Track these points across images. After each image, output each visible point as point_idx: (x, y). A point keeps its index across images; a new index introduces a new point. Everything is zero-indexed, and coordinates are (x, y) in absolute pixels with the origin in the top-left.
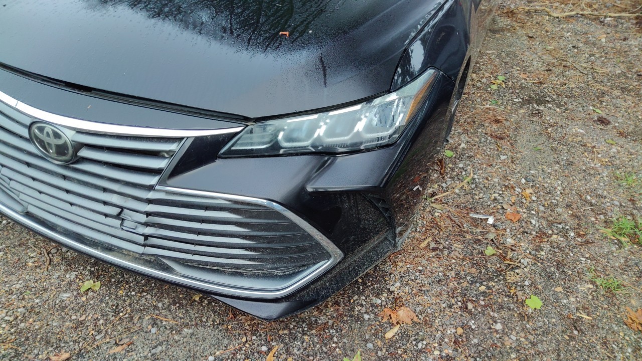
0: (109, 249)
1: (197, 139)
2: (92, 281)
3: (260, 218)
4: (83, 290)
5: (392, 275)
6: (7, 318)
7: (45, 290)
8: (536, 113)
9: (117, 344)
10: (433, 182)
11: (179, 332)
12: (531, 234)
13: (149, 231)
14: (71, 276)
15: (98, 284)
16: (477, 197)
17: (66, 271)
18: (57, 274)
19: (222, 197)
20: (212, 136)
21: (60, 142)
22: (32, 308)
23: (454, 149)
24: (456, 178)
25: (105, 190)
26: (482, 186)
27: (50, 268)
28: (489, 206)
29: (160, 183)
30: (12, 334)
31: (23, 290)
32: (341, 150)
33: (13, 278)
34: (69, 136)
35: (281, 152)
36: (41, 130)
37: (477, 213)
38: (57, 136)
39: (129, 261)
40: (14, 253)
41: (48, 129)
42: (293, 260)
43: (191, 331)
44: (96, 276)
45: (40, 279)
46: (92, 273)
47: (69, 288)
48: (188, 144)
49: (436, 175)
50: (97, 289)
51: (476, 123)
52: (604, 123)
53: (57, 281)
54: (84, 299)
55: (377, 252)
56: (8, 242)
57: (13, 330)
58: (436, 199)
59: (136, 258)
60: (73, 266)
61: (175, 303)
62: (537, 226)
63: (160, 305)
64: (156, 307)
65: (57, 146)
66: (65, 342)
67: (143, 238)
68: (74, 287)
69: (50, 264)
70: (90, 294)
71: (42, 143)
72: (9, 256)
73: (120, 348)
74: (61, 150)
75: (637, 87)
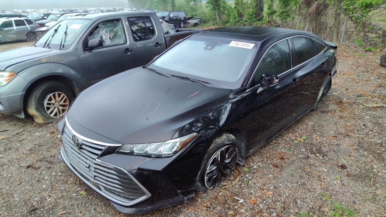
0: (88, 180)
1: (109, 147)
2: (84, 192)
3: (122, 175)
4: (80, 194)
5: (184, 213)
6: (55, 197)
7: (69, 191)
8: (306, 158)
9: (80, 213)
10: (229, 180)
11: (100, 214)
12: (255, 210)
13: (96, 174)
14: (79, 189)
15: (85, 193)
16: (244, 190)
17: (78, 187)
18: (75, 187)
19: (112, 166)
20: (114, 146)
21: (78, 142)
22: (63, 196)
23: (249, 168)
24: (241, 181)
25: (87, 159)
26: (250, 186)
27: (74, 185)
28: (246, 195)
29: (98, 158)
30: (54, 202)
31: (63, 190)
32: (153, 156)
33: (63, 186)
34: (80, 141)
35: (135, 154)
36: (75, 138)
37: (238, 197)
38: (78, 140)
39: (92, 184)
40: (67, 178)
41: (76, 138)
42: (134, 193)
43: (104, 215)
44: (86, 190)
45: (70, 188)
46: (85, 189)
47: (76, 193)
48: (106, 147)
49: (232, 178)
50: (84, 194)
51: (271, 158)
52: (343, 168)
53: (74, 190)
54: (79, 197)
55: (173, 199)
56: (67, 174)
57: (55, 201)
58: (225, 188)
59: (94, 184)
60: (81, 186)
61: (104, 205)
62: (261, 208)
63: (100, 204)
64: (98, 205)
65: (77, 143)
66: (67, 209)
67: (94, 176)
68: (78, 192)
69: (75, 184)
70: (81, 196)
71: (74, 141)
72: (65, 178)
73: (81, 214)
74: (78, 144)
75: (382, 152)
